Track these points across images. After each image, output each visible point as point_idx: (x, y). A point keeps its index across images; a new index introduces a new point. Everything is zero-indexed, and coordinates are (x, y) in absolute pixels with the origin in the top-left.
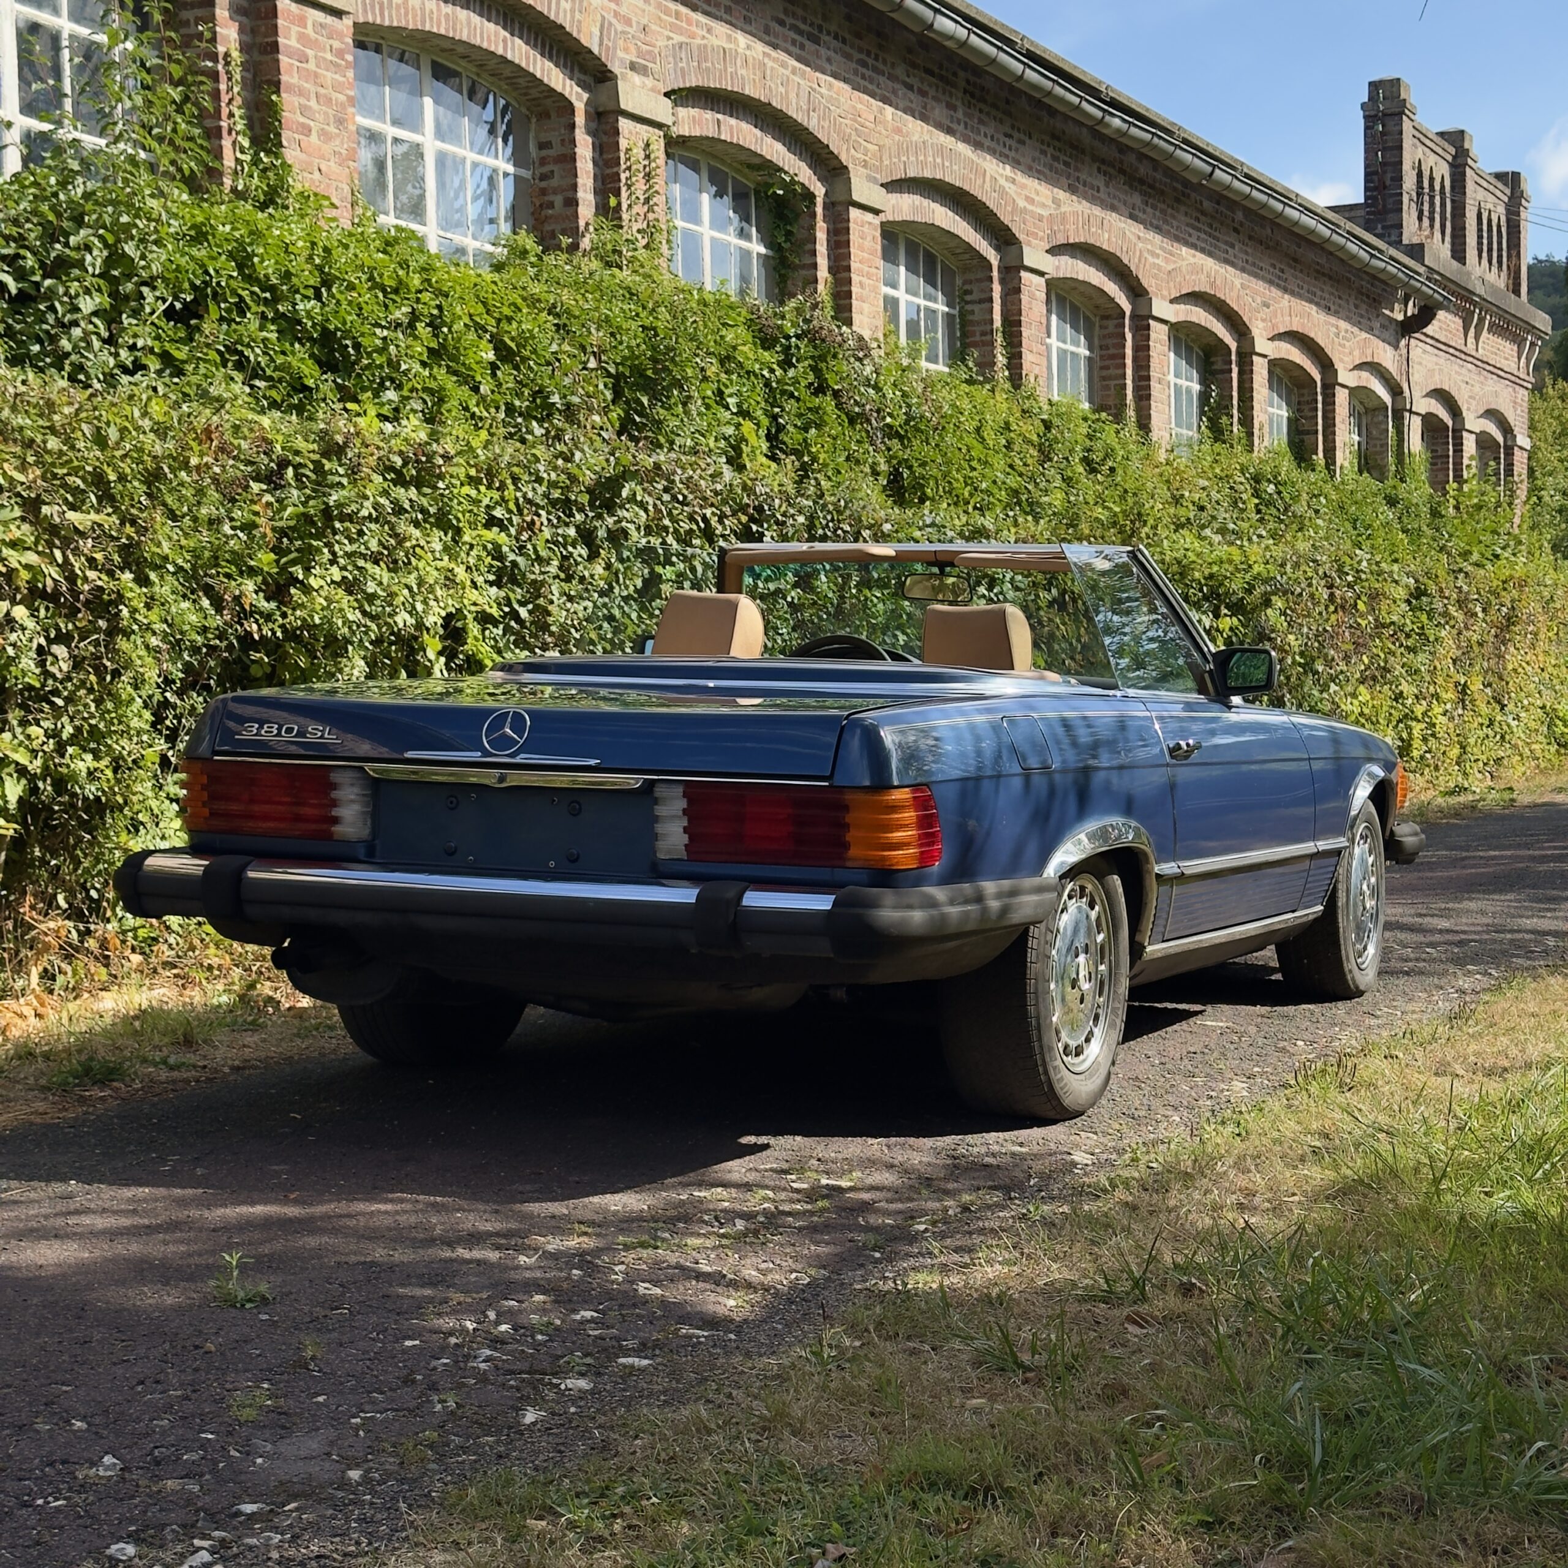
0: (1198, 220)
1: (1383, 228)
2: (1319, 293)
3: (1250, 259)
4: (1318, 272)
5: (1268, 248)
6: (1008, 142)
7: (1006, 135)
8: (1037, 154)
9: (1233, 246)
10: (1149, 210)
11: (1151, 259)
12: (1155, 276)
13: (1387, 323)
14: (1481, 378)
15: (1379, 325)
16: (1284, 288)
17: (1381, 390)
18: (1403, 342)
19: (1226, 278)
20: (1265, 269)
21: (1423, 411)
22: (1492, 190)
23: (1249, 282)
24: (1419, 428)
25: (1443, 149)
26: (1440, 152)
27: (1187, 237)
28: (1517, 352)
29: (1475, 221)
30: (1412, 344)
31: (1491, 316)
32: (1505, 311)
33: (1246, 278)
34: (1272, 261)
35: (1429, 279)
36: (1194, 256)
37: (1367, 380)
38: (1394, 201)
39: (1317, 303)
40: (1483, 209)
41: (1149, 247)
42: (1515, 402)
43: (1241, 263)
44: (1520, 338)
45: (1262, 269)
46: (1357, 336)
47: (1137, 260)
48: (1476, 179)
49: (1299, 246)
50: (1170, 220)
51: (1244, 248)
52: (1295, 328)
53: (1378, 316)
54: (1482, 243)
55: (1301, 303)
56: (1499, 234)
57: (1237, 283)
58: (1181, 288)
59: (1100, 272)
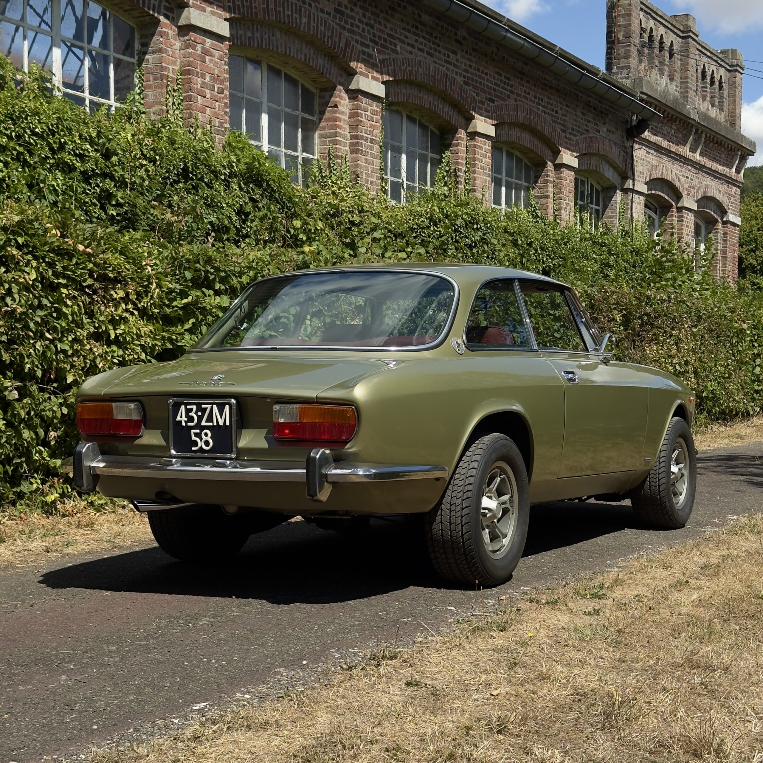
0: (415, 27)
1: (617, 68)
2: (545, 99)
3: (474, 65)
4: (545, 85)
5: (494, 60)
9: (455, 53)
11: (359, 47)
12: (364, 60)
13: (613, 129)
14: (700, 176)
15: (605, 130)
16: (510, 91)
17: (610, 174)
18: (628, 144)
19: (447, 74)
20: (490, 75)
21: (646, 191)
22: (714, 58)
23: (472, 81)
24: (643, 202)
25: (672, 24)
26: (669, 26)
27: (402, 37)
28: (731, 162)
29: (700, 76)
30: (636, 146)
31: (706, 136)
32: (716, 133)
33: (469, 78)
34: (498, 70)
35: (642, 100)
36: (411, 53)
37: (596, 166)
38: (625, 51)
39: (544, 107)
40: (707, 69)
41: (358, 38)
42: (729, 194)
43: (463, 66)
44: (733, 154)
45: (486, 74)
46: (584, 134)
47: (342, 45)
48: (700, 48)
49: (526, 64)
50: (383, 22)
51: (467, 56)
52: (521, 121)
53: (605, 123)
54: (706, 91)
55: (527, 104)
56: (721, 87)
57: (460, 80)
58: (395, 75)
59: (305, 50)
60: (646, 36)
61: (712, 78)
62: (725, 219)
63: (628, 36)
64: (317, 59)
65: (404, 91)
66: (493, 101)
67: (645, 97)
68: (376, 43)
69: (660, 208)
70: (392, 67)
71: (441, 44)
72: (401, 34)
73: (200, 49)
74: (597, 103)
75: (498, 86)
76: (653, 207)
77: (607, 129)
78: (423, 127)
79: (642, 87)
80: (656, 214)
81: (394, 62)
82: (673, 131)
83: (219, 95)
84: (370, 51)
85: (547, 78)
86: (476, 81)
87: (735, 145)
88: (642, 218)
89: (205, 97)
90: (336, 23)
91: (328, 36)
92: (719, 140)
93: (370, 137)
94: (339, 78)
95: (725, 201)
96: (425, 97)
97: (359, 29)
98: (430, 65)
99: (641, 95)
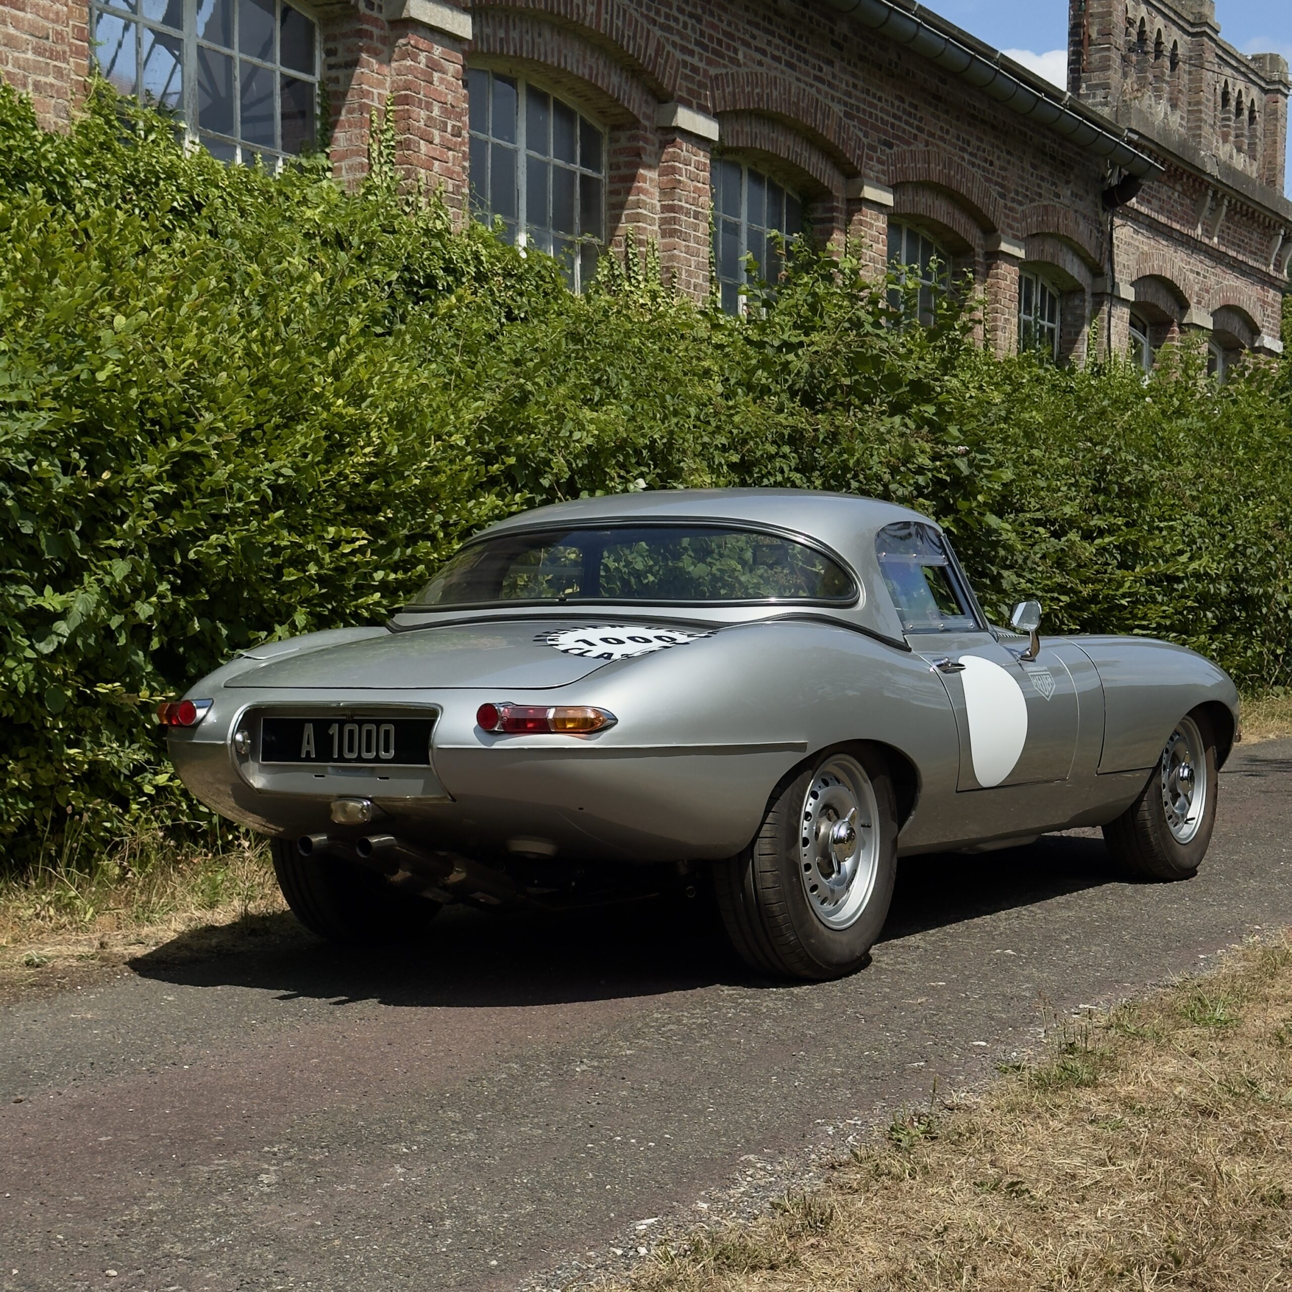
0: (770, 21)
1: (1088, 88)
2: (974, 142)
4: (973, 117)
5: (891, 75)
9: (830, 63)
11: (679, 55)
12: (686, 77)
13: (1081, 192)
14: (1218, 271)
15: (1069, 193)
16: (919, 129)
17: (1075, 269)
18: (1104, 217)
19: (817, 100)
20: (886, 101)
21: (1132, 299)
22: (1243, 69)
23: (858, 111)
24: (1127, 317)
25: (1176, 12)
26: (1172, 15)
27: (747, 37)
28: (1267, 247)
29: (1219, 100)
30: (1117, 221)
31: (1229, 202)
32: (1247, 197)
33: (852, 105)
34: (899, 93)
35: (1130, 142)
36: (760, 63)
37: (1053, 256)
38: (1101, 57)
39: (971, 154)
40: (1230, 89)
41: (677, 39)
42: (1265, 302)
43: (844, 86)
44: (1272, 233)
45: (880, 99)
46: (1032, 200)
47: (651, 51)
48: (1220, 53)
49: (944, 82)
50: (716, 11)
51: (850, 69)
52: (935, 180)
53: (1067, 182)
54: (1228, 126)
55: (945, 150)
56: (1252, 119)
57: (838, 109)
58: (735, 101)
59: (591, 61)
60: (1134, 31)
61: (1239, 103)
62: (1257, 345)
63: (1106, 33)
64: (609, 76)
65: (747, 129)
66: (890, 146)
67: (1135, 137)
68: (705, 47)
69: (1152, 325)
70: (731, 89)
71: (809, 48)
72: (746, 31)
73: (424, 61)
74: (1056, 147)
75: (899, 119)
76: (1139, 324)
77: (1072, 193)
78: (775, 191)
79: (1129, 120)
80: (1145, 335)
81: (733, 79)
82: (1176, 194)
83: (454, 139)
84: (695, 61)
85: (977, 105)
86: (864, 111)
87: (1275, 218)
88: (1126, 344)
89: (431, 143)
90: (642, 14)
91: (629, 37)
92: (1251, 210)
93: (693, 208)
94: (644, 109)
95: (1258, 313)
96: (781, 139)
97: (678, 24)
98: (790, 85)
99: (1131, 135)
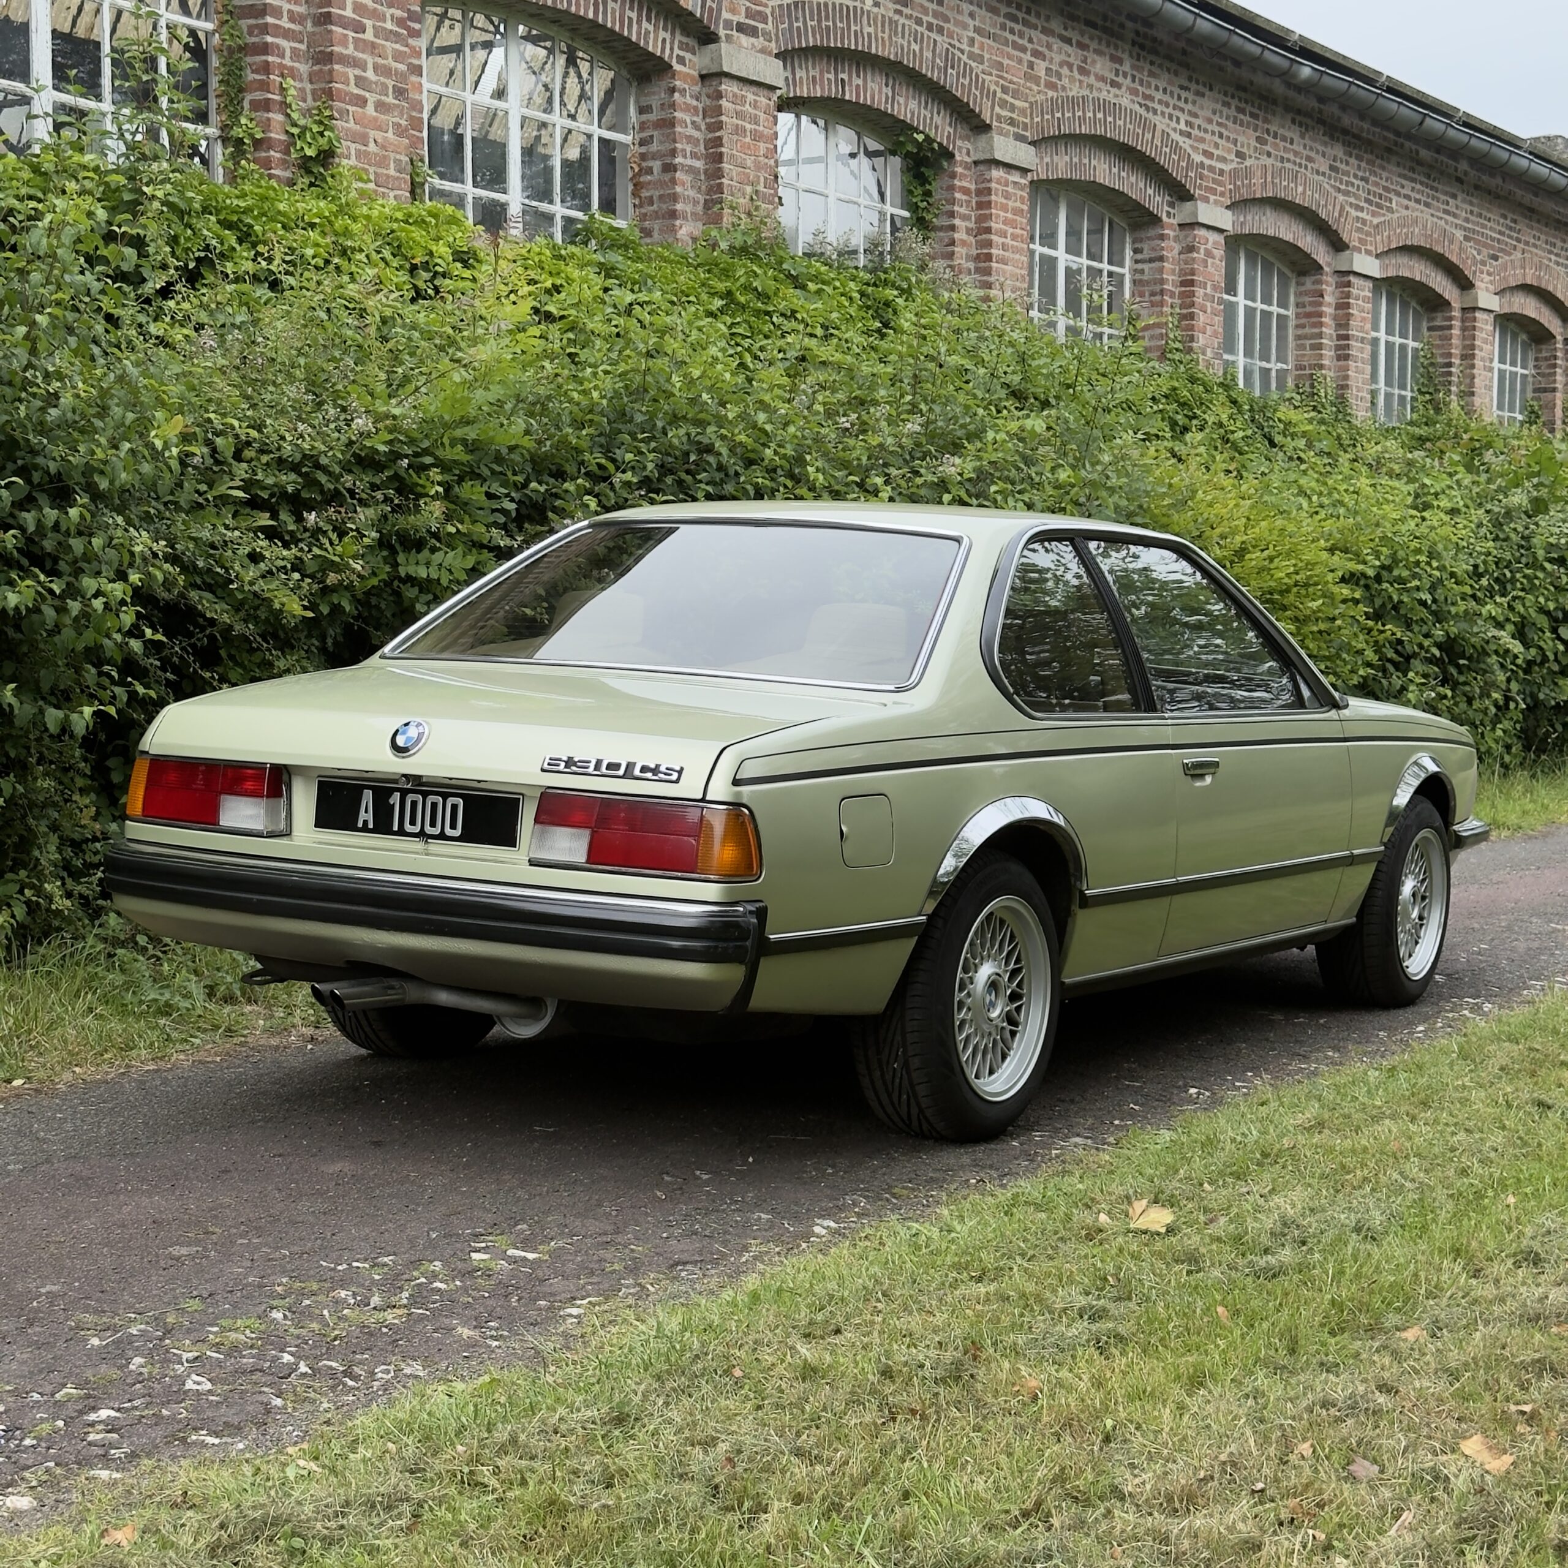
0: (1412, 169)
2: (1559, 244)
4: (1558, 221)
5: (1498, 197)
6: (1184, 94)
7: (1182, 87)
8: (1219, 106)
9: (1454, 197)
10: (1352, 160)
11: (1354, 213)
12: (1358, 230)
16: (1518, 240)
19: (1445, 230)
20: (1494, 220)
23: (1474, 234)
27: (1398, 188)
33: (1470, 229)
34: (1503, 212)
36: (1407, 208)
39: (1557, 255)
41: (1352, 200)
43: (1464, 214)
45: (1489, 220)
47: (1336, 214)
49: (1536, 195)
50: (1379, 171)
51: (1469, 199)
52: (1528, 282)
55: (1536, 255)
57: (1459, 234)
58: (1390, 242)
59: (1294, 227)
64: (1305, 236)
65: (1396, 262)
66: (1496, 258)
68: (1370, 202)
70: (1387, 233)
72: (1397, 183)
75: (1503, 234)
78: (1404, 306)
81: (1388, 224)
84: (1364, 215)
86: (1478, 232)
89: (1205, 312)
90: (1331, 185)
91: (1323, 206)
94: (1328, 259)
96: (1417, 265)
97: (1354, 187)
98: (1427, 221)
